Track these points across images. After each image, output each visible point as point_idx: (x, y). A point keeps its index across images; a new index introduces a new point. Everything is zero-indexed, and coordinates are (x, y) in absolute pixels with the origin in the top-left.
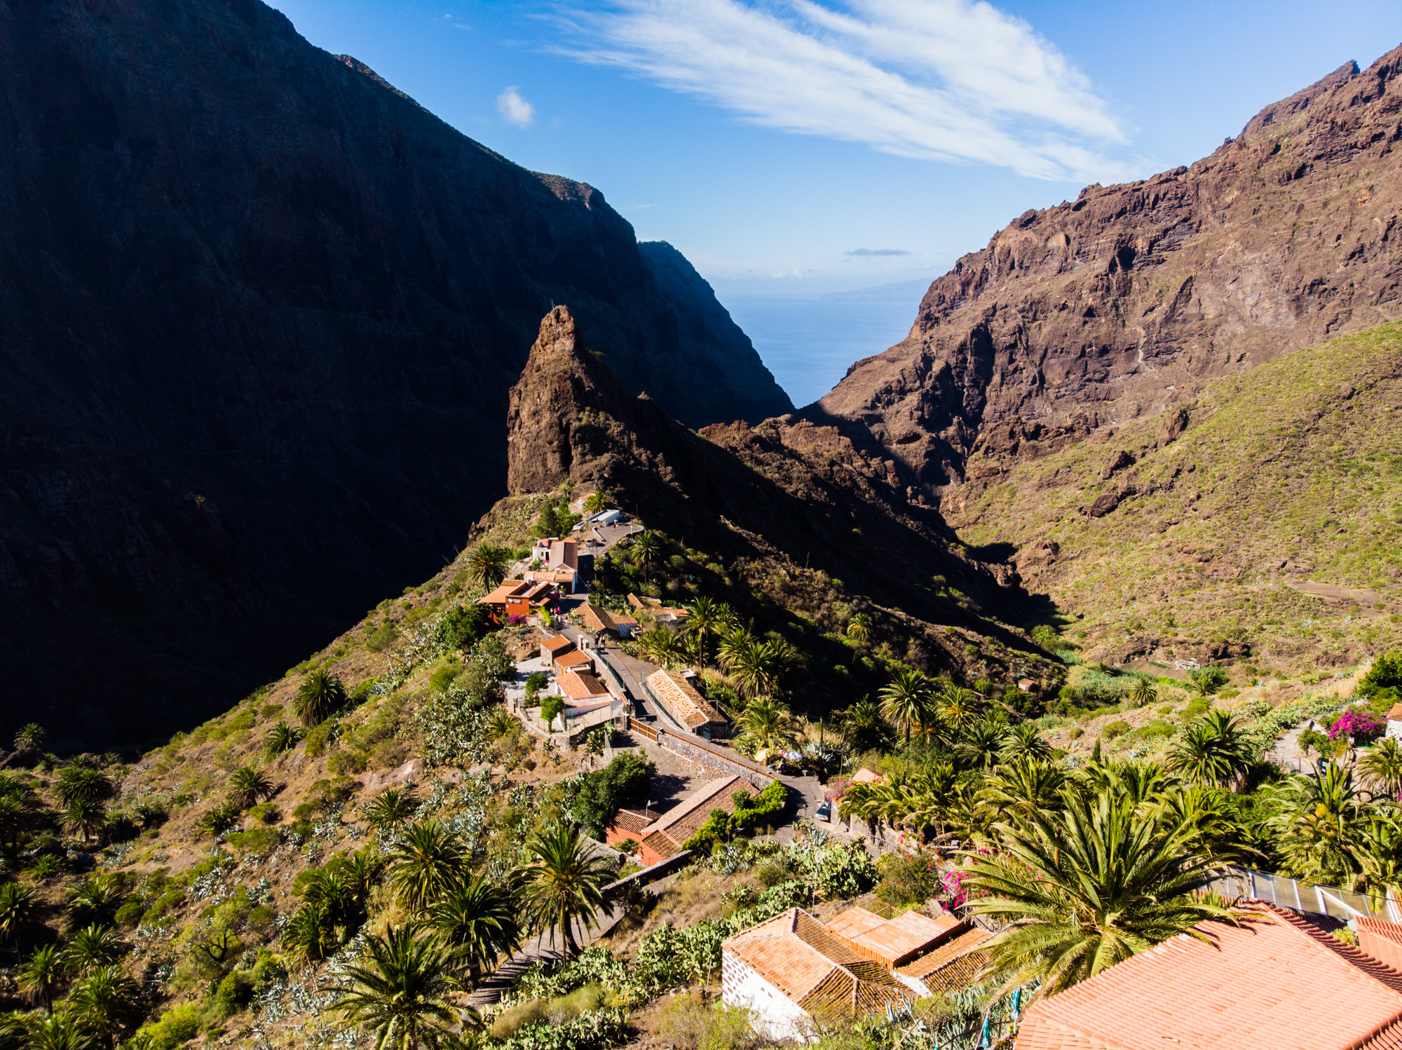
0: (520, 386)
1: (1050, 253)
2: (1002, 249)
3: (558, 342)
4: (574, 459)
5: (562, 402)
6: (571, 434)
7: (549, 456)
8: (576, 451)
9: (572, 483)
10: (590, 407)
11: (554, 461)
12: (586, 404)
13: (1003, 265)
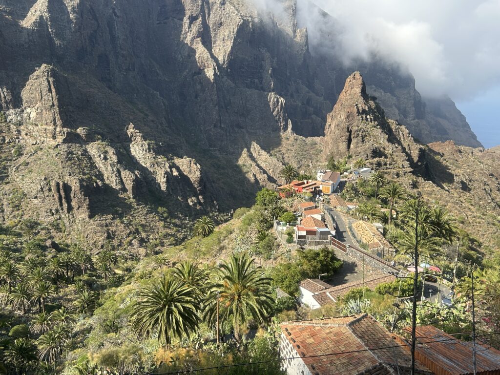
0: (332, 113)
3: (353, 90)
4: (352, 146)
5: (351, 118)
6: (352, 133)
7: (341, 144)
8: (354, 141)
9: (350, 157)
10: (365, 121)
11: (343, 146)
12: (363, 120)
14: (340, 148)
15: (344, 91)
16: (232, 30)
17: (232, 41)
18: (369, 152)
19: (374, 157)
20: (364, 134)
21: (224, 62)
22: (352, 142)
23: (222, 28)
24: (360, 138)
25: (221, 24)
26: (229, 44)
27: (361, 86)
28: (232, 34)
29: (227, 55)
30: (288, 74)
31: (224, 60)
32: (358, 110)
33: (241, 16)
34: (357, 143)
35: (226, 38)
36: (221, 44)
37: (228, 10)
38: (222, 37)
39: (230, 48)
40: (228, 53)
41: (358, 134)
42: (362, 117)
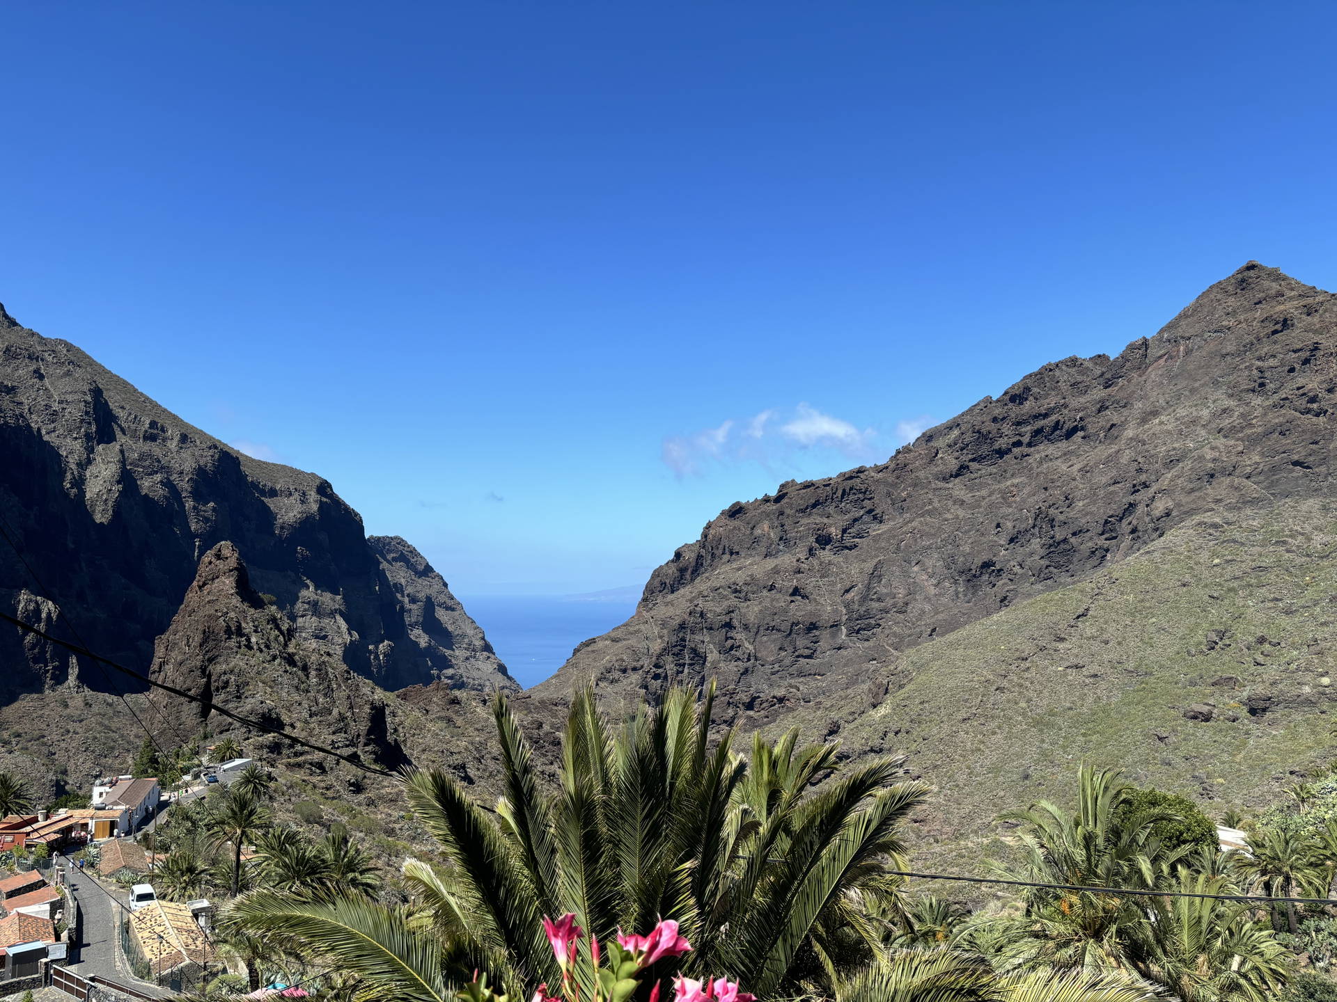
0: (168, 634)
1: (756, 540)
2: (714, 537)
3: (216, 581)
5: (210, 645)
6: (213, 678)
7: (186, 706)
8: (217, 698)
9: (207, 735)
10: (244, 649)
11: (190, 712)
12: (240, 647)
13: (715, 551)
14: (184, 717)
15: (195, 583)
18: (253, 719)
19: (264, 732)
20: (241, 680)
22: (215, 700)
24: (232, 689)
27: (235, 574)
30: (71, 546)
32: (229, 624)
34: (226, 701)
41: (228, 681)
42: (239, 643)
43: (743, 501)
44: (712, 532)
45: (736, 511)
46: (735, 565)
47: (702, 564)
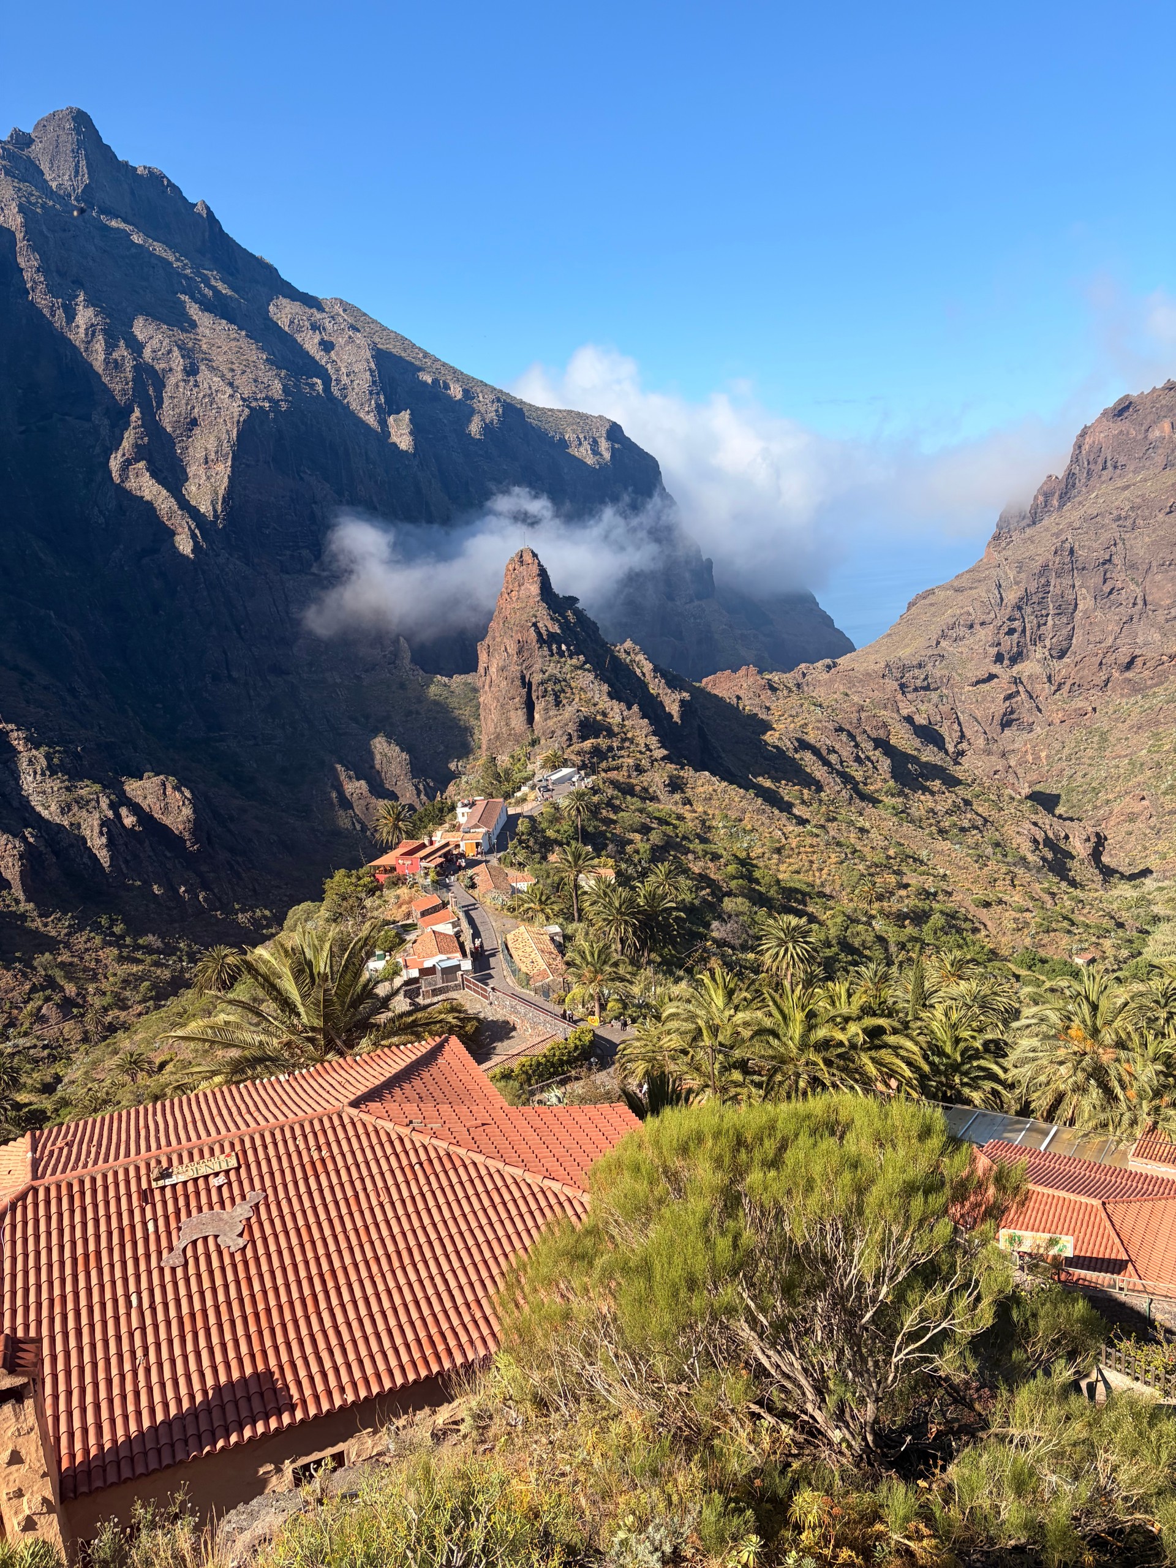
0: (488, 641)
1: (1152, 446)
2: (1091, 447)
3: (522, 588)
4: (537, 716)
5: (526, 654)
6: (534, 688)
7: (512, 714)
8: (539, 706)
9: (534, 743)
10: (556, 657)
11: (518, 719)
12: (552, 655)
13: (1092, 467)
14: (513, 724)
15: (504, 589)
16: (224, 436)
17: (229, 463)
18: (572, 728)
19: (583, 738)
20: (558, 687)
21: (216, 516)
22: (537, 708)
23: (197, 431)
24: (551, 699)
25: (194, 422)
26: (223, 470)
27: (538, 579)
28: (225, 444)
29: (220, 497)
31: (215, 511)
32: (539, 634)
33: (244, 400)
34: (546, 710)
35: (212, 456)
36: (201, 472)
37: (206, 385)
38: (200, 455)
39: (226, 480)
40: (221, 492)
41: (546, 691)
42: (550, 650)
43: (1135, 393)
44: (1088, 440)
45: (1123, 409)
46: (1120, 483)
47: (1074, 486)
